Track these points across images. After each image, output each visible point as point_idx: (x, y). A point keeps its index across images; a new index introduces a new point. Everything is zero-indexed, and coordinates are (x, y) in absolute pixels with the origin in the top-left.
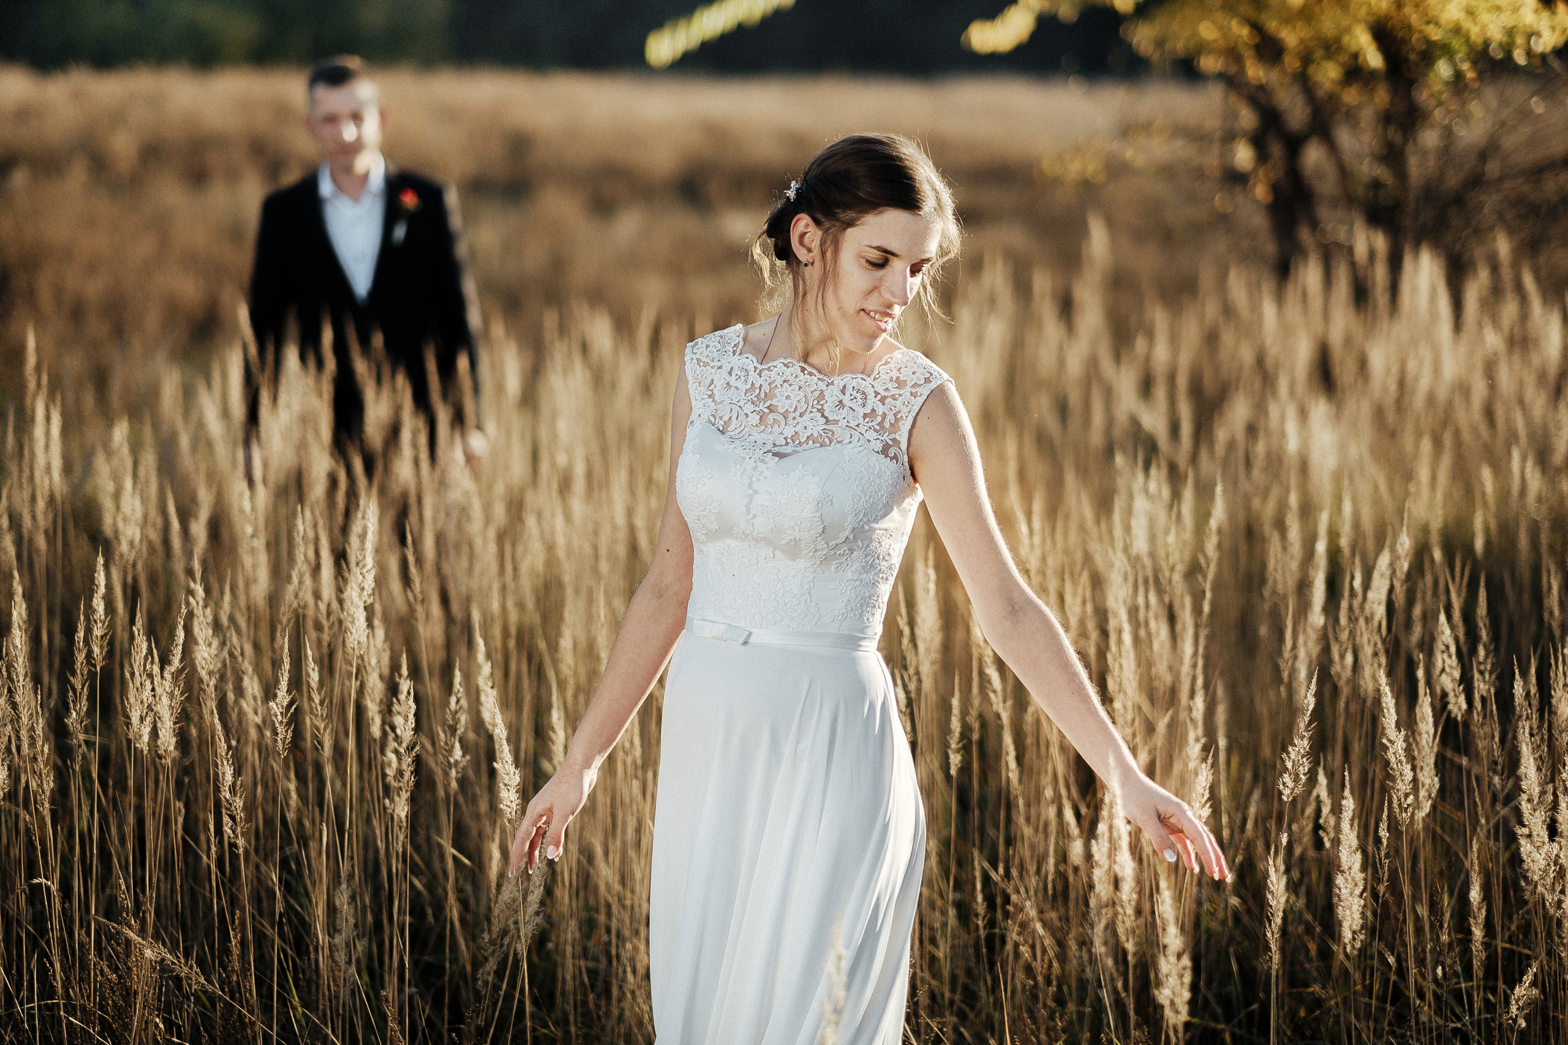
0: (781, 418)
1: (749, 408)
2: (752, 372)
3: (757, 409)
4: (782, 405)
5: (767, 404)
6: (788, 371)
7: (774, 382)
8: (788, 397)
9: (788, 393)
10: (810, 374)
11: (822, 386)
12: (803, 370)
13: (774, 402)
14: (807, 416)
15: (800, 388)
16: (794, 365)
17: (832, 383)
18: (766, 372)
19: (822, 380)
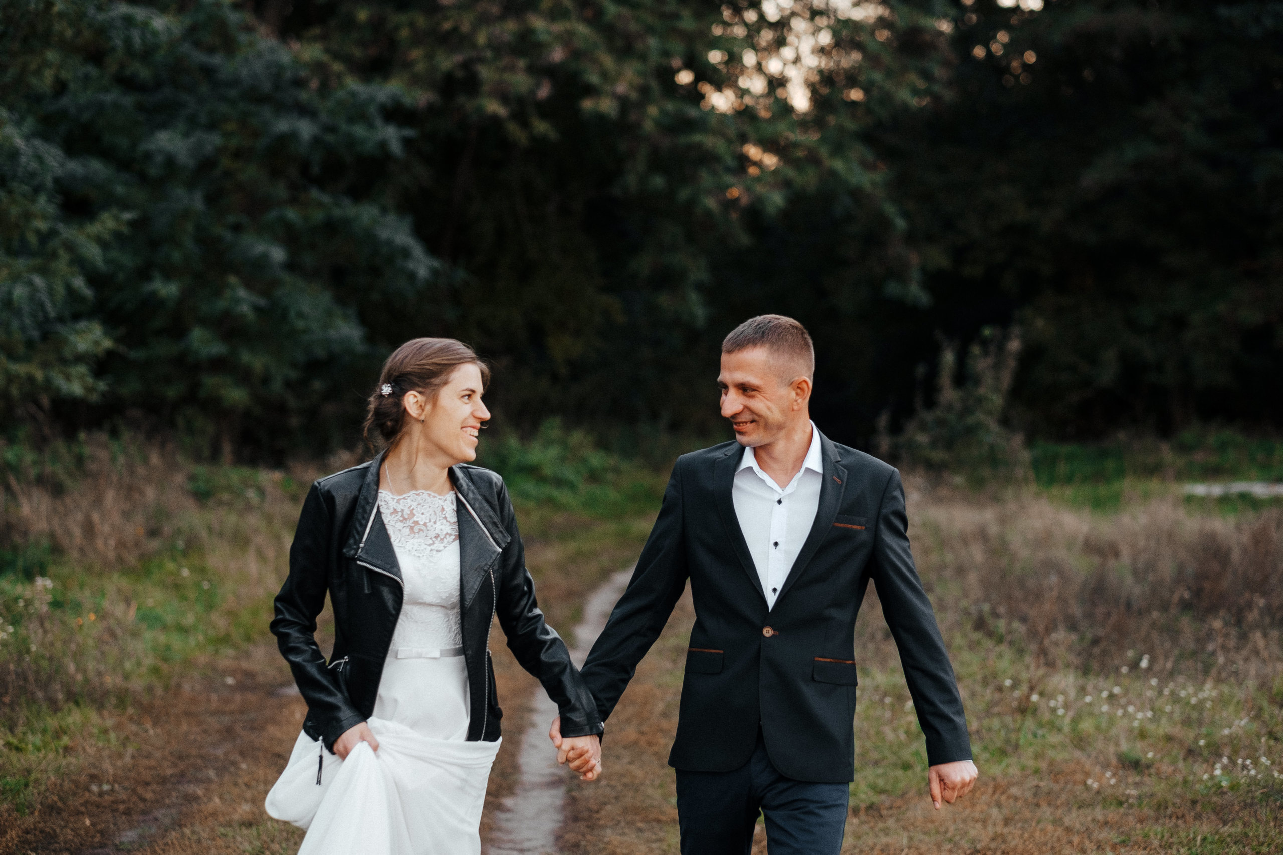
0: (423, 528)
1: (400, 525)
2: (390, 501)
3: (405, 525)
4: (422, 519)
5: (412, 521)
6: (419, 498)
7: (411, 506)
8: (423, 514)
9: (423, 511)
10: (434, 497)
11: (441, 502)
12: (429, 495)
13: (415, 519)
14: (438, 523)
15: (430, 507)
16: (423, 493)
17: (445, 500)
18: (403, 500)
19: (440, 499)
